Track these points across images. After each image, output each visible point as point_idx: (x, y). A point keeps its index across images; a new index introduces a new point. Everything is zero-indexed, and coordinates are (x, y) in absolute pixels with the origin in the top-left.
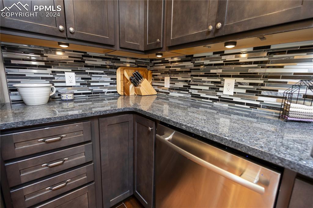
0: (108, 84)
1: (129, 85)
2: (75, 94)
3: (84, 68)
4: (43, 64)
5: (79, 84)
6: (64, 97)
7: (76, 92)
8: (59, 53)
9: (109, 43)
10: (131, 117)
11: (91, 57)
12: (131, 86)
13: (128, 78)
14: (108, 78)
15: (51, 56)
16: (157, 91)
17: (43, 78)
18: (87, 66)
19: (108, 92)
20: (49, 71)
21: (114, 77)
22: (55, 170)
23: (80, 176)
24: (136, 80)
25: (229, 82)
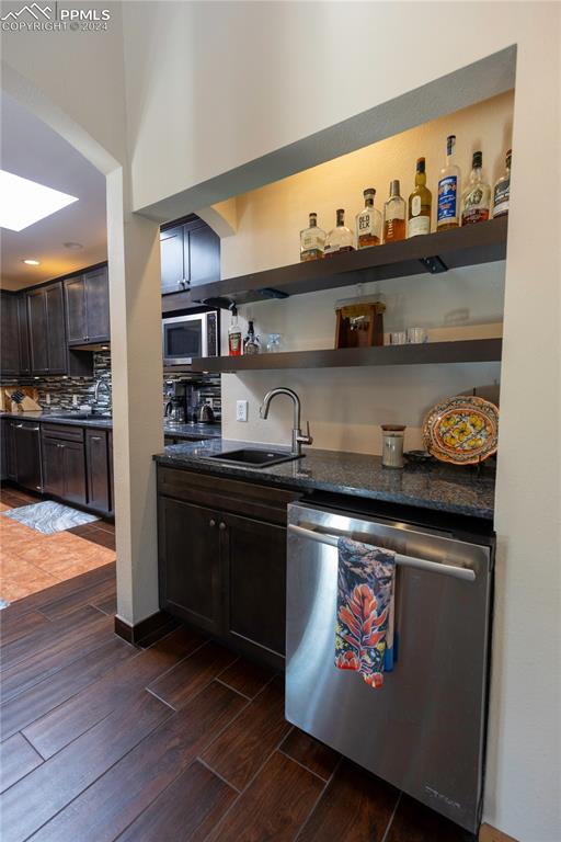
1: (11, 402)
13: (10, 396)
16: (43, 407)
24: (17, 398)
25: (75, 397)
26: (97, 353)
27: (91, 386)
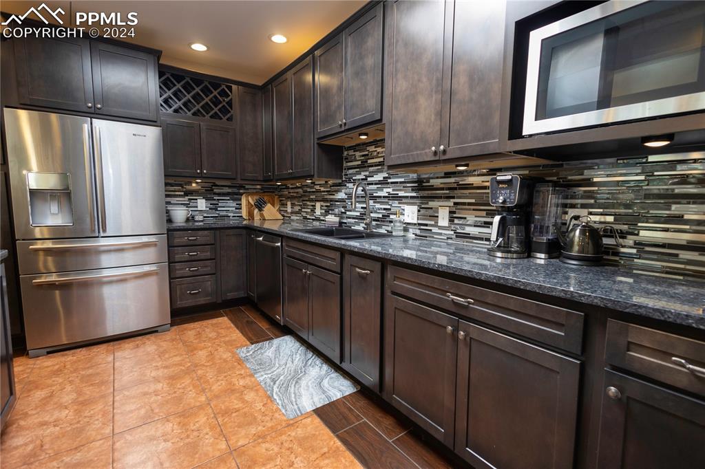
0: (234, 209)
1: (254, 209)
2: (205, 217)
3: (213, 196)
4: (182, 193)
5: (208, 209)
6: (197, 218)
7: (205, 215)
8: (194, 185)
9: (232, 177)
10: (244, 232)
11: (219, 186)
12: (256, 211)
13: (253, 204)
14: (233, 204)
15: (188, 187)
16: (283, 216)
17: (182, 204)
18: (215, 194)
19: (233, 217)
20: (187, 198)
21: (239, 202)
22: (193, 258)
23: (206, 267)
24: (260, 206)
25: (318, 205)
26: (349, 148)
27: (337, 191)
